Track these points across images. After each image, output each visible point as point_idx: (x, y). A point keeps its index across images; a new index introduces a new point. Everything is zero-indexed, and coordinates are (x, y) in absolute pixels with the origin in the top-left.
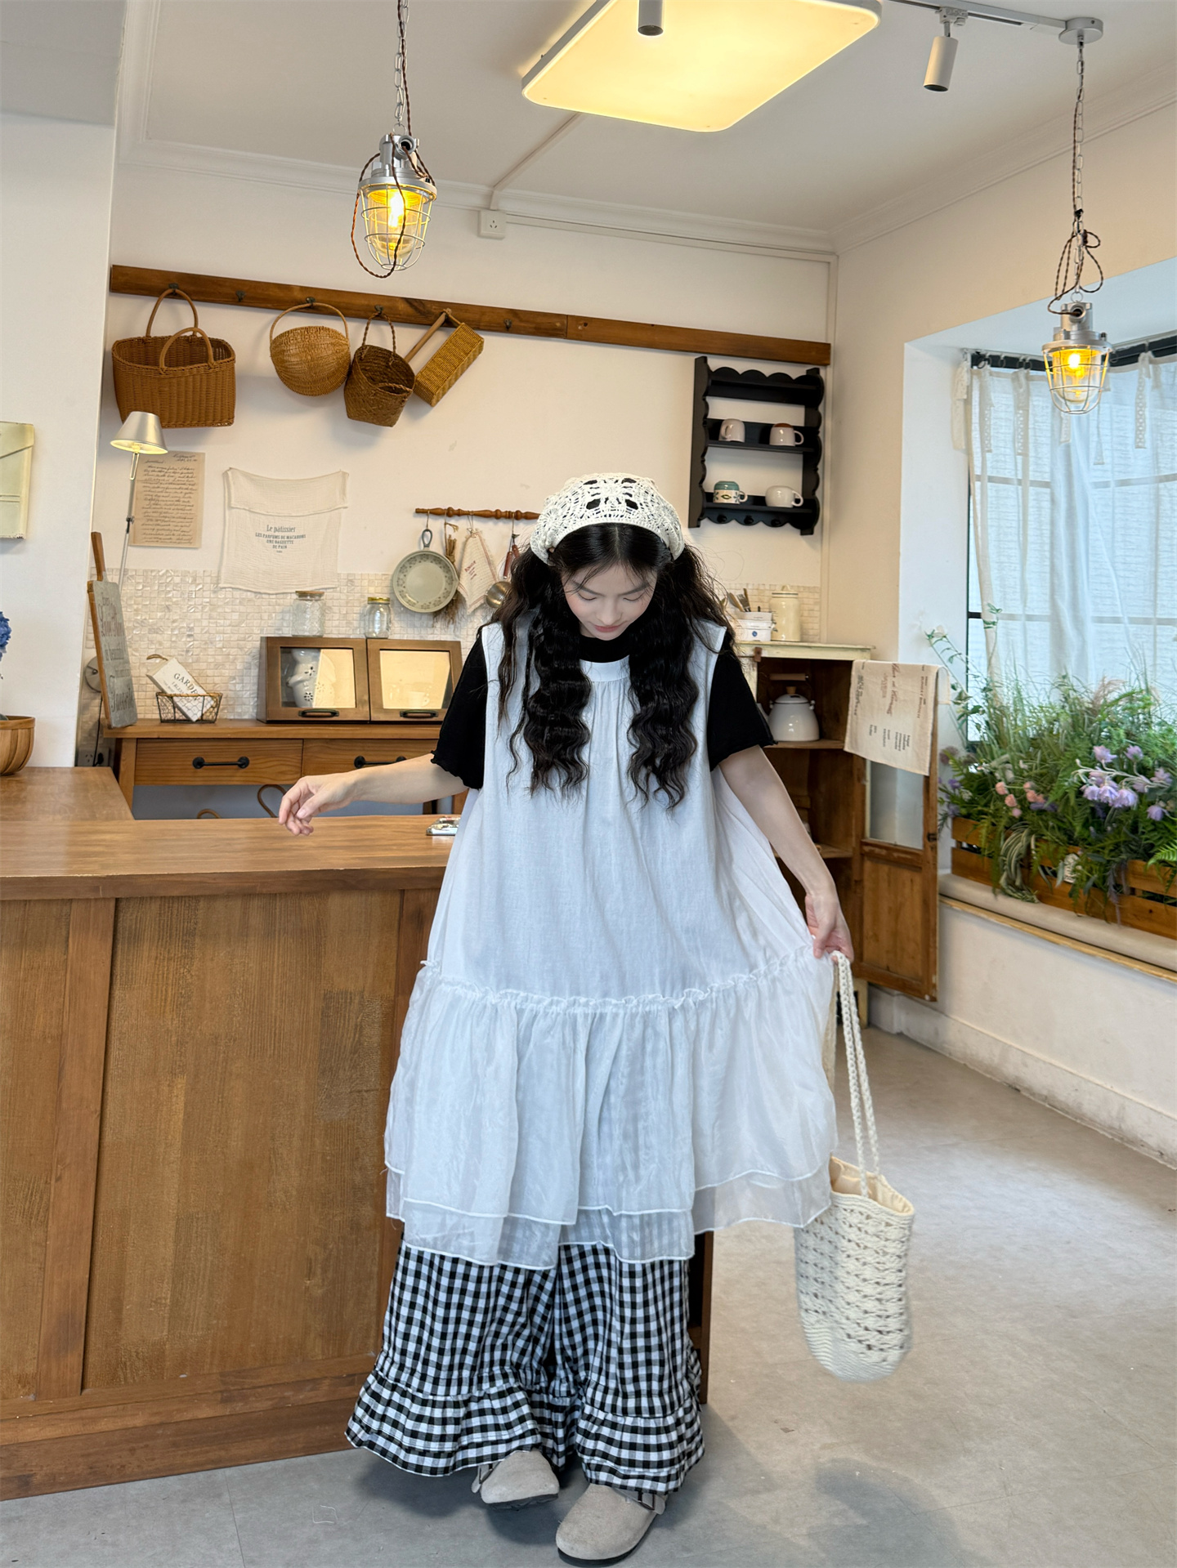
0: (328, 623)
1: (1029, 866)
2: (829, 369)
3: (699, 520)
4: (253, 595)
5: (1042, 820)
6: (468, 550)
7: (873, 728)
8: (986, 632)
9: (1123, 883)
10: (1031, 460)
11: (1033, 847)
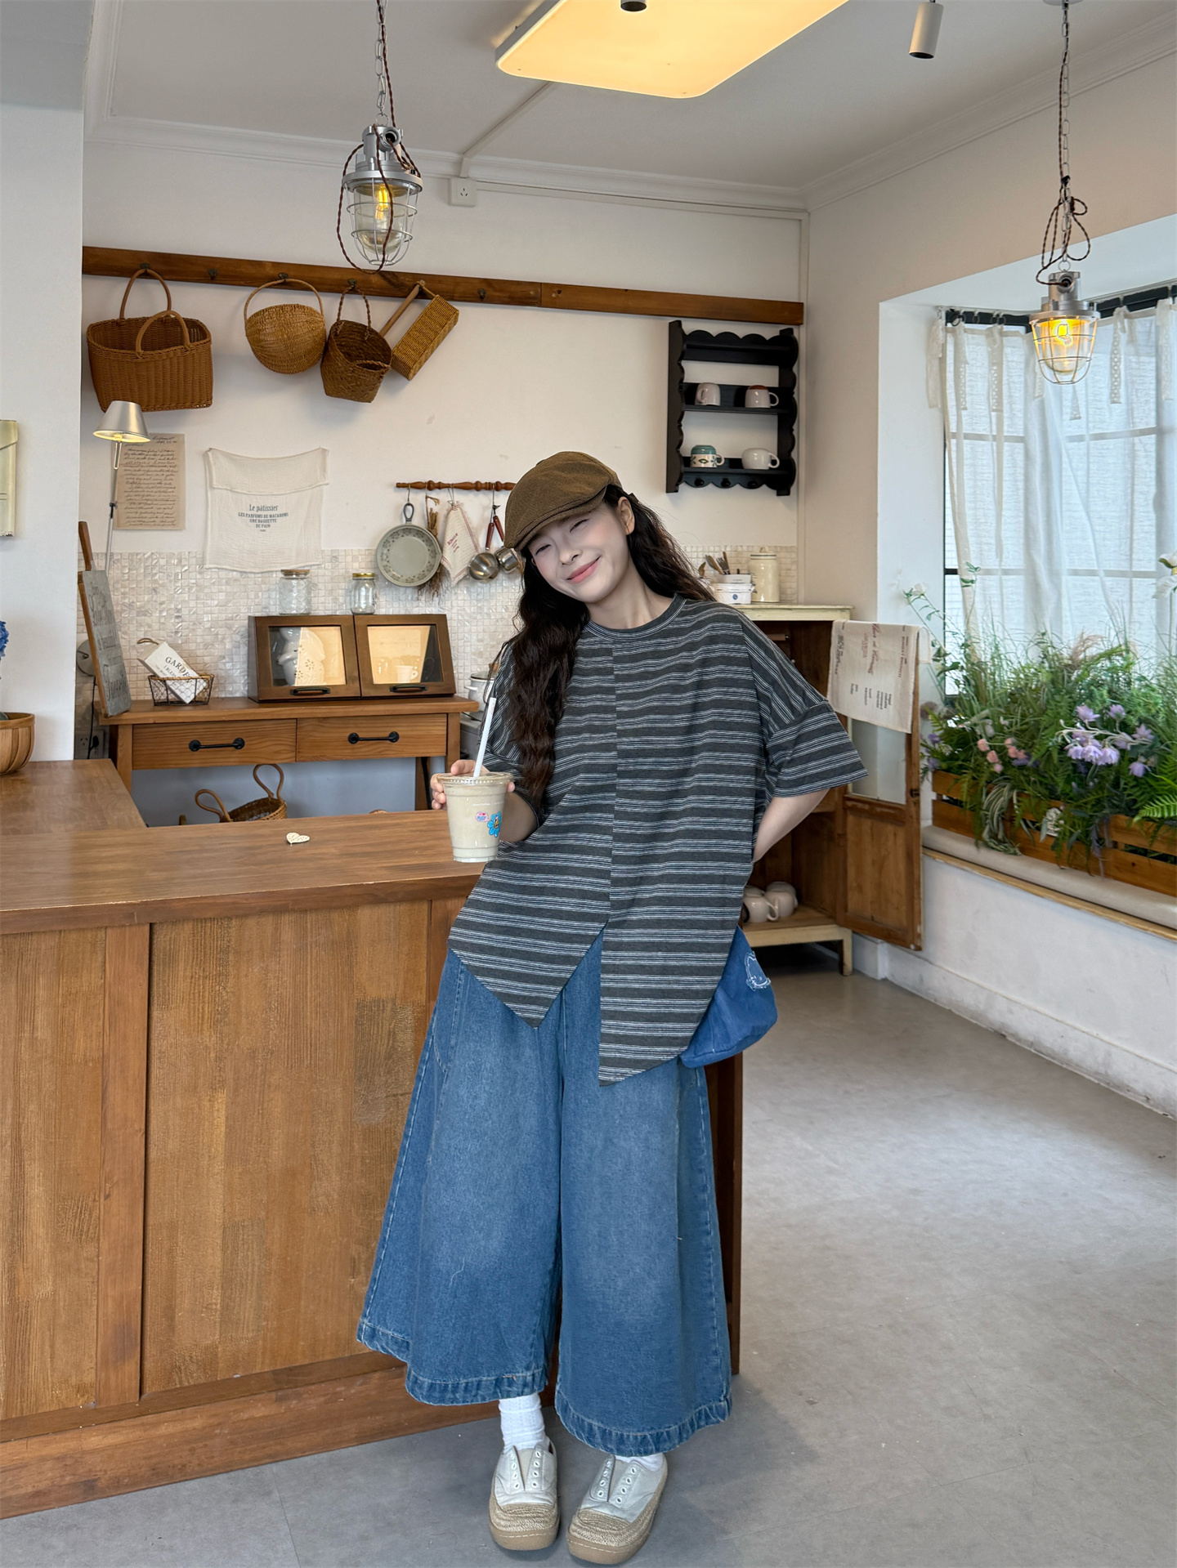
0: (314, 600)
1: (1012, 819)
2: (803, 328)
3: (677, 485)
4: (239, 574)
5: (1024, 775)
6: (450, 523)
7: (854, 687)
8: (963, 591)
9: (1105, 836)
10: (1006, 415)
11: (1015, 801)
